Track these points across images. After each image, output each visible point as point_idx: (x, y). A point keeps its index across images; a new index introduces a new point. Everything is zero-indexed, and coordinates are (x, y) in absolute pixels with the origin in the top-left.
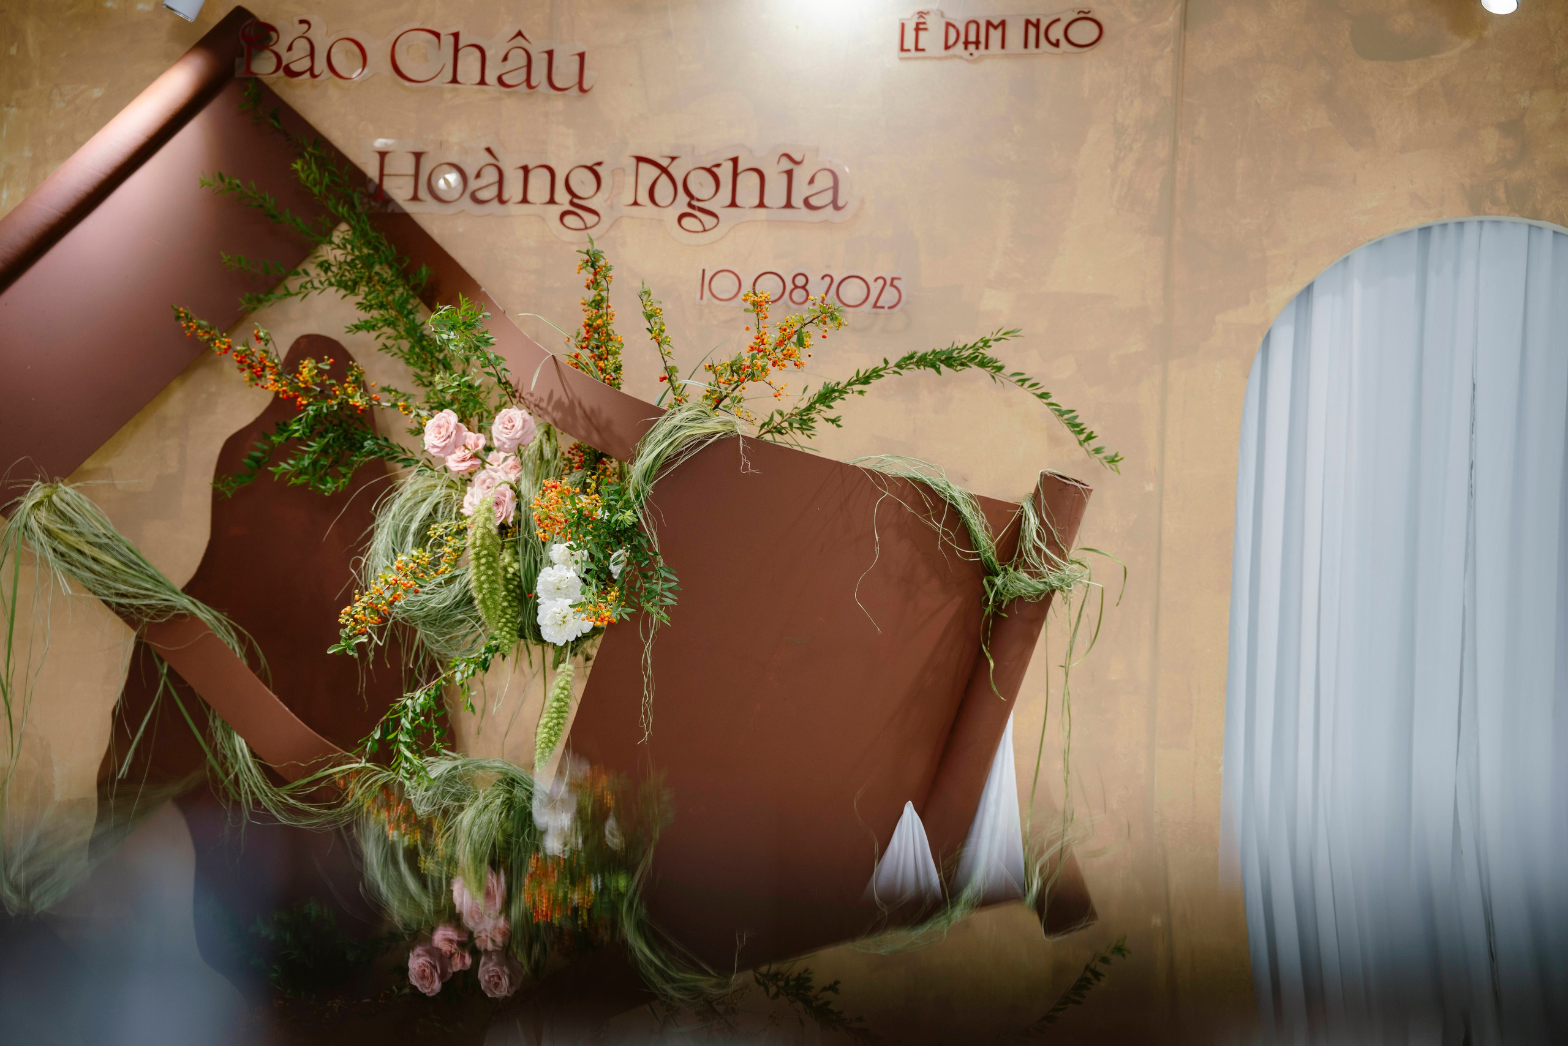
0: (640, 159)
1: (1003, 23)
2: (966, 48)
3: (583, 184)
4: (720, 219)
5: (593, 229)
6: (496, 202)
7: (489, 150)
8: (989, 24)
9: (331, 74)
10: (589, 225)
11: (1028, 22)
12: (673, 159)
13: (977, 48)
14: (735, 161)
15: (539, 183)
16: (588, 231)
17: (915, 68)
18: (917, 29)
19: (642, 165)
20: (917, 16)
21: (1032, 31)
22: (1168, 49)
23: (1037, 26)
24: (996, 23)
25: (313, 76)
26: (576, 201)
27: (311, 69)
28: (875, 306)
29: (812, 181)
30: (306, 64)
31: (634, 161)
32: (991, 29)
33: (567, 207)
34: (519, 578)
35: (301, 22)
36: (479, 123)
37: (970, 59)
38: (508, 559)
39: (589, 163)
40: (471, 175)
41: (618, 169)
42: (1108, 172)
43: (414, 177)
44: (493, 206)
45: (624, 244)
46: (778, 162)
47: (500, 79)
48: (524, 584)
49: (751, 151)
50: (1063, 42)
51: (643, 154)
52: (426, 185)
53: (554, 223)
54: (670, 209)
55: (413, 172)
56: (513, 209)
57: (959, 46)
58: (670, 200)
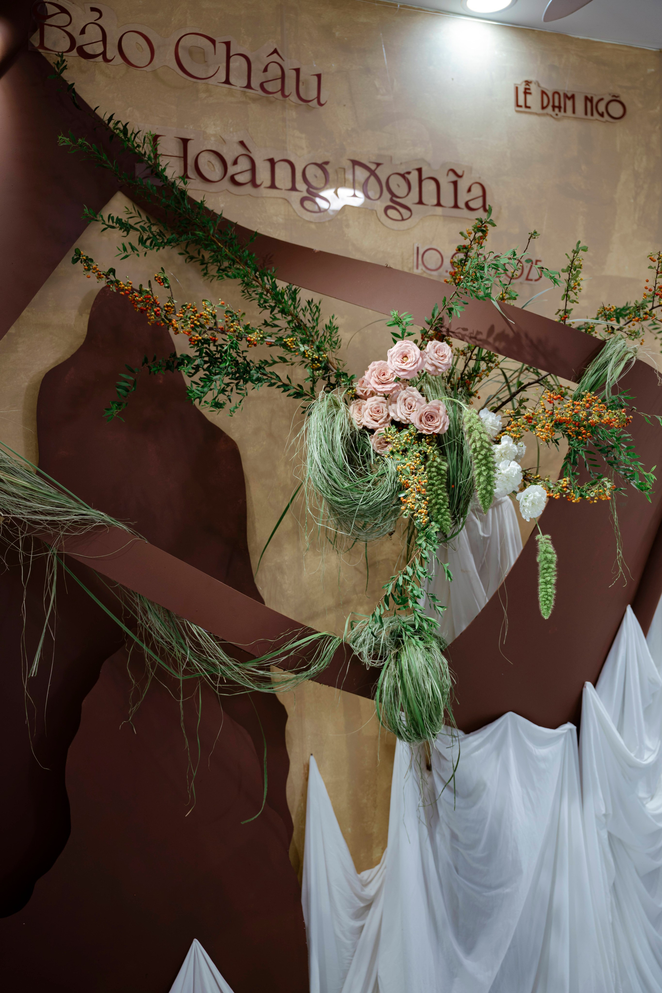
0: (355, 163)
1: (573, 97)
2: (554, 110)
3: (316, 177)
4: (413, 212)
5: (325, 213)
6: (249, 185)
7: (242, 143)
8: (566, 96)
9: (121, 60)
10: (322, 209)
11: (586, 98)
12: (378, 165)
13: (560, 111)
14: (420, 170)
15: (282, 172)
16: (322, 214)
17: (524, 120)
18: (525, 93)
19: (357, 167)
20: (524, 84)
21: (589, 104)
22: (658, 127)
23: (591, 100)
24: (569, 95)
25: (106, 60)
26: (310, 189)
27: (104, 54)
28: (527, 279)
29: (469, 190)
30: (99, 49)
31: (350, 164)
32: (567, 100)
33: (305, 194)
34: (447, 474)
35: (93, 9)
36: (230, 121)
37: (556, 118)
38: (439, 460)
39: (320, 162)
40: (229, 162)
41: (340, 168)
42: (632, 201)
43: (182, 159)
44: (249, 189)
45: (348, 226)
46: (448, 175)
47: (262, 86)
48: (451, 478)
49: (429, 165)
50: (605, 114)
51: (357, 159)
52: (193, 166)
53: (296, 205)
54: (378, 202)
55: (182, 155)
56: (264, 192)
57: (550, 108)
58: (377, 196)
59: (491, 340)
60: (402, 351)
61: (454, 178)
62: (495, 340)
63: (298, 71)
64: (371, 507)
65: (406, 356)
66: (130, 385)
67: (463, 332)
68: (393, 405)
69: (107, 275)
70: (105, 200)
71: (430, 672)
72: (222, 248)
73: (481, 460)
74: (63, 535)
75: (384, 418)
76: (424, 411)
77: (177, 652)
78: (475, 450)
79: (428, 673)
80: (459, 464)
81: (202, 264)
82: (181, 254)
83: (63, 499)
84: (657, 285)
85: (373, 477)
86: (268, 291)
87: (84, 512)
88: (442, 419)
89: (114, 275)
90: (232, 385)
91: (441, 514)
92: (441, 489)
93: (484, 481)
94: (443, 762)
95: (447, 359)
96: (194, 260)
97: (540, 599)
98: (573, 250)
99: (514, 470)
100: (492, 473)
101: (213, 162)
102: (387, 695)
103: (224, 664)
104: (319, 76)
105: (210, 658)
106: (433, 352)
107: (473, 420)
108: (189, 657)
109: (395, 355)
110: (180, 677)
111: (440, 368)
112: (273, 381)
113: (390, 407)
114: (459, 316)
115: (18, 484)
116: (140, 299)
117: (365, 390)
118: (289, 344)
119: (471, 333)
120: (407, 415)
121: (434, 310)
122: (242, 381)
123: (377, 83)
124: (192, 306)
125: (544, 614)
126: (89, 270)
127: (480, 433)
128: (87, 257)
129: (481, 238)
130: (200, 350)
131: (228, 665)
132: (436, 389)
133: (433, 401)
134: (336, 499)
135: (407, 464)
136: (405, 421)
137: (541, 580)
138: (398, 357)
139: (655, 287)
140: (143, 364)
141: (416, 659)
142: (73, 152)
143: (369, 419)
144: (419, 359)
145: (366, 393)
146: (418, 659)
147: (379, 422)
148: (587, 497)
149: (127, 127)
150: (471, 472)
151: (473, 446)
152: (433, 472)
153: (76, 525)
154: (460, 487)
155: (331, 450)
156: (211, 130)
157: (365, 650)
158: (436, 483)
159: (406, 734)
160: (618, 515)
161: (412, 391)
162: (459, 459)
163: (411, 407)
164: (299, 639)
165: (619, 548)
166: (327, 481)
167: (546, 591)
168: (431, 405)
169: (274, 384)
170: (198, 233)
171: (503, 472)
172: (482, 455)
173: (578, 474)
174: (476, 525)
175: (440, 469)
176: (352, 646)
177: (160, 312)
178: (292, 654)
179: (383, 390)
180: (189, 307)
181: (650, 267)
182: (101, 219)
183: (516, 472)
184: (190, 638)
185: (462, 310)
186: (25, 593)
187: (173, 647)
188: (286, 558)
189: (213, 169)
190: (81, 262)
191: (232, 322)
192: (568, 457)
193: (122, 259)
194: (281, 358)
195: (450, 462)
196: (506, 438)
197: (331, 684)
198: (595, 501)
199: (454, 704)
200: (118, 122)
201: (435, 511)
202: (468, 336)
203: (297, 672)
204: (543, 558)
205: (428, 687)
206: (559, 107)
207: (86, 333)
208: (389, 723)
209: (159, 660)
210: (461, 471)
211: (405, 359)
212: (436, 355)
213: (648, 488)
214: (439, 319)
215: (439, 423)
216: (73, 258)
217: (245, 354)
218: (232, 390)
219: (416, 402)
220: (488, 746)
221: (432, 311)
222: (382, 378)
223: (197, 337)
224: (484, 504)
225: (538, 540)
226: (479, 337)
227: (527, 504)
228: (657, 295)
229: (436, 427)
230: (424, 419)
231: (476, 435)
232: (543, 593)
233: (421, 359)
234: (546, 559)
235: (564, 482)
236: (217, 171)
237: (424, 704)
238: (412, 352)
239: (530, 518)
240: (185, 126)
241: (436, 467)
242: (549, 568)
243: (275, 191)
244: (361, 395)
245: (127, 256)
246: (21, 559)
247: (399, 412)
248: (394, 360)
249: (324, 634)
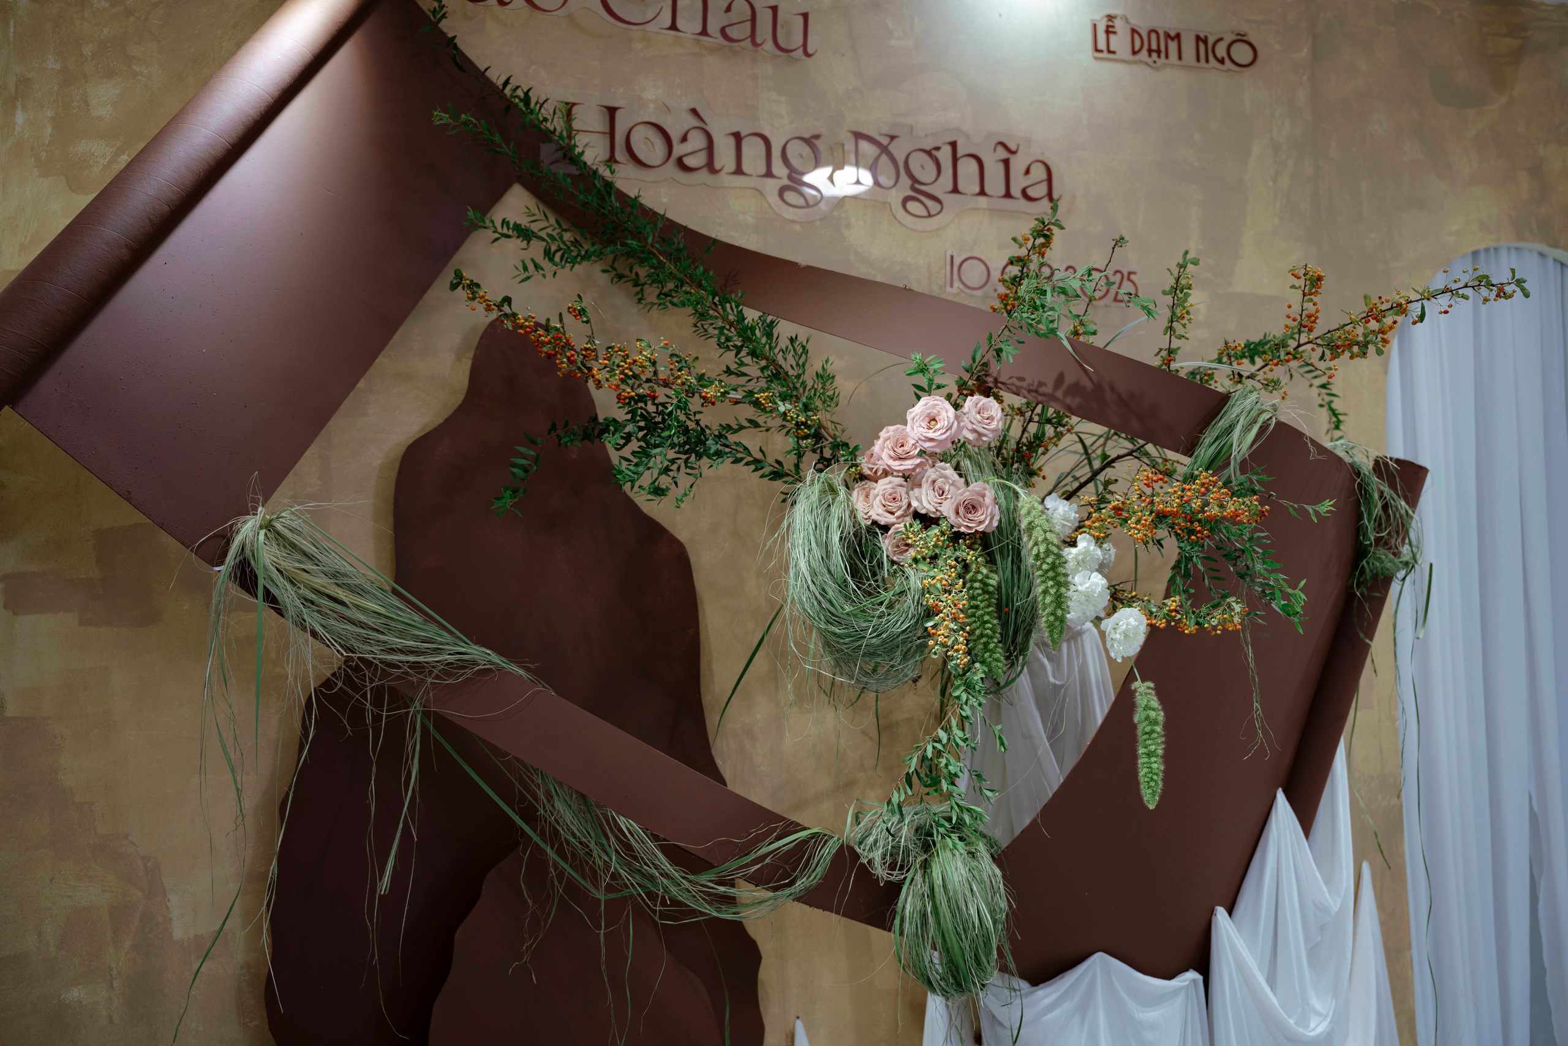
0: (858, 136)
1: (1178, 36)
2: (1150, 55)
3: (801, 158)
4: (945, 204)
5: (815, 208)
6: (705, 170)
7: (694, 112)
8: (1167, 36)
11: (1198, 38)
12: (893, 138)
13: (1159, 57)
14: (954, 145)
15: (753, 151)
16: (811, 209)
17: (1107, 70)
18: (1108, 32)
19: (861, 142)
20: (1105, 19)
21: (1202, 46)
22: (1305, 78)
23: (1205, 41)
24: (1173, 34)
26: (794, 176)
28: (1116, 300)
29: (1027, 172)
31: (851, 137)
32: (1170, 42)
33: (786, 182)
34: (998, 591)
36: (677, 80)
37: (1154, 66)
38: (985, 571)
39: (807, 135)
40: (675, 139)
41: (837, 144)
42: (1271, 183)
43: (608, 136)
44: (703, 176)
45: (849, 226)
46: (995, 150)
47: (723, 32)
48: (1004, 597)
49: (967, 136)
50: (1227, 60)
51: (861, 129)
52: (624, 145)
53: (773, 199)
54: (893, 191)
55: (607, 130)
56: (726, 179)
57: (1144, 52)
58: (891, 183)
59: (1059, 394)
60: (928, 411)
61: (1004, 155)
62: (1066, 394)
63: (774, 9)
64: (884, 642)
65: (934, 420)
66: (530, 463)
67: (1019, 383)
68: (916, 490)
69: (499, 306)
70: (496, 196)
71: (975, 889)
72: (665, 263)
73: (1047, 571)
74: (431, 683)
75: (904, 507)
76: (962, 499)
77: (597, 859)
78: (1037, 557)
79: (972, 890)
80: (1016, 577)
81: (636, 285)
83: (431, 631)
84: (1305, 313)
85: (886, 596)
86: (731, 324)
87: (463, 650)
88: (989, 510)
89: (510, 305)
90: (679, 461)
91: (990, 651)
92: (988, 613)
93: (1052, 602)
94: (999, 1030)
95: (995, 423)
96: (624, 280)
97: (1142, 780)
98: (1179, 264)
99: (1097, 585)
100: (1063, 590)
101: (653, 138)
102: (911, 923)
103: (667, 876)
104: (805, 16)
105: (645, 867)
106: (973, 412)
107: (1033, 513)
108: (614, 864)
109: (917, 417)
110: (601, 896)
111: (985, 436)
112: (739, 455)
113: (911, 493)
114: (1011, 361)
115: (367, 609)
116: (546, 340)
117: (876, 468)
118: (763, 402)
119: (1030, 385)
120: (936, 505)
121: (975, 352)
122: (693, 455)
123: (890, 23)
124: (622, 347)
125: (1148, 801)
126: (474, 299)
127: (1045, 532)
128: (472, 281)
129: (1043, 245)
130: (633, 412)
131: (672, 879)
132: (980, 466)
133: (975, 484)
134: (833, 629)
135: (938, 578)
136: (934, 513)
137: (1141, 751)
138: (923, 420)
139: (1301, 316)
140: (549, 432)
141: (954, 870)
142: (454, 132)
143: (881, 510)
144: (953, 423)
145: (876, 472)
146: (956, 868)
147: (897, 514)
148: (1206, 625)
149: (530, 94)
150: (1032, 589)
151: (1035, 551)
152: (976, 589)
153: (450, 669)
154: (1017, 611)
155: (824, 557)
156: (649, 95)
157: (877, 855)
158: (982, 605)
159: (940, 985)
160: (1254, 653)
161: (945, 469)
162: (1015, 570)
163: (943, 492)
164: (778, 839)
165: (1257, 701)
166: (819, 603)
167: (1150, 768)
168: (973, 491)
169: (741, 459)
170: (629, 242)
171: (1080, 588)
172: (1048, 564)
173: (1192, 591)
174: (1043, 666)
175: (986, 585)
176: (858, 850)
177: (576, 357)
178: (767, 861)
179: (902, 468)
180: (616, 349)
181: (1293, 287)
182: (491, 225)
183: (1099, 589)
184: (617, 837)
185: (1015, 352)
186: (374, 769)
187: (591, 850)
188: (759, 717)
189: (651, 149)
190: (463, 289)
191: (680, 370)
192: (1176, 567)
193: (521, 282)
194: (751, 421)
195: (1001, 573)
196: (1084, 538)
197: (826, 906)
198: (1219, 632)
199: (1012, 939)
200: (518, 87)
201: (981, 646)
202: (1025, 389)
203: (775, 889)
204: (1143, 717)
205: (973, 911)
206: (1159, 52)
207: (466, 387)
208: (914, 967)
209: (569, 869)
210: (1019, 587)
211: (933, 423)
212: (978, 416)
213: (1298, 613)
214: (982, 365)
215: (984, 516)
216: (451, 282)
217: (698, 417)
218: (679, 469)
219: (951, 485)
220: (1068, 1006)
221: (972, 353)
222: (900, 450)
223: (629, 393)
224: (1051, 636)
225: (1135, 690)
226: (1042, 390)
227: (1118, 636)
228: (1305, 327)
229: (981, 523)
230: (962, 510)
231: (1038, 534)
232: (1146, 770)
233: (956, 424)
234: (1147, 718)
235: (1172, 603)
236: (658, 151)
237: (967, 937)
238: (944, 414)
239: (1123, 657)
240: (613, 90)
241: (981, 581)
242: (1153, 731)
243: (741, 178)
244: (870, 475)
245: (528, 278)
246: (369, 718)
247: (925, 500)
248: (917, 424)
249: (815, 830)
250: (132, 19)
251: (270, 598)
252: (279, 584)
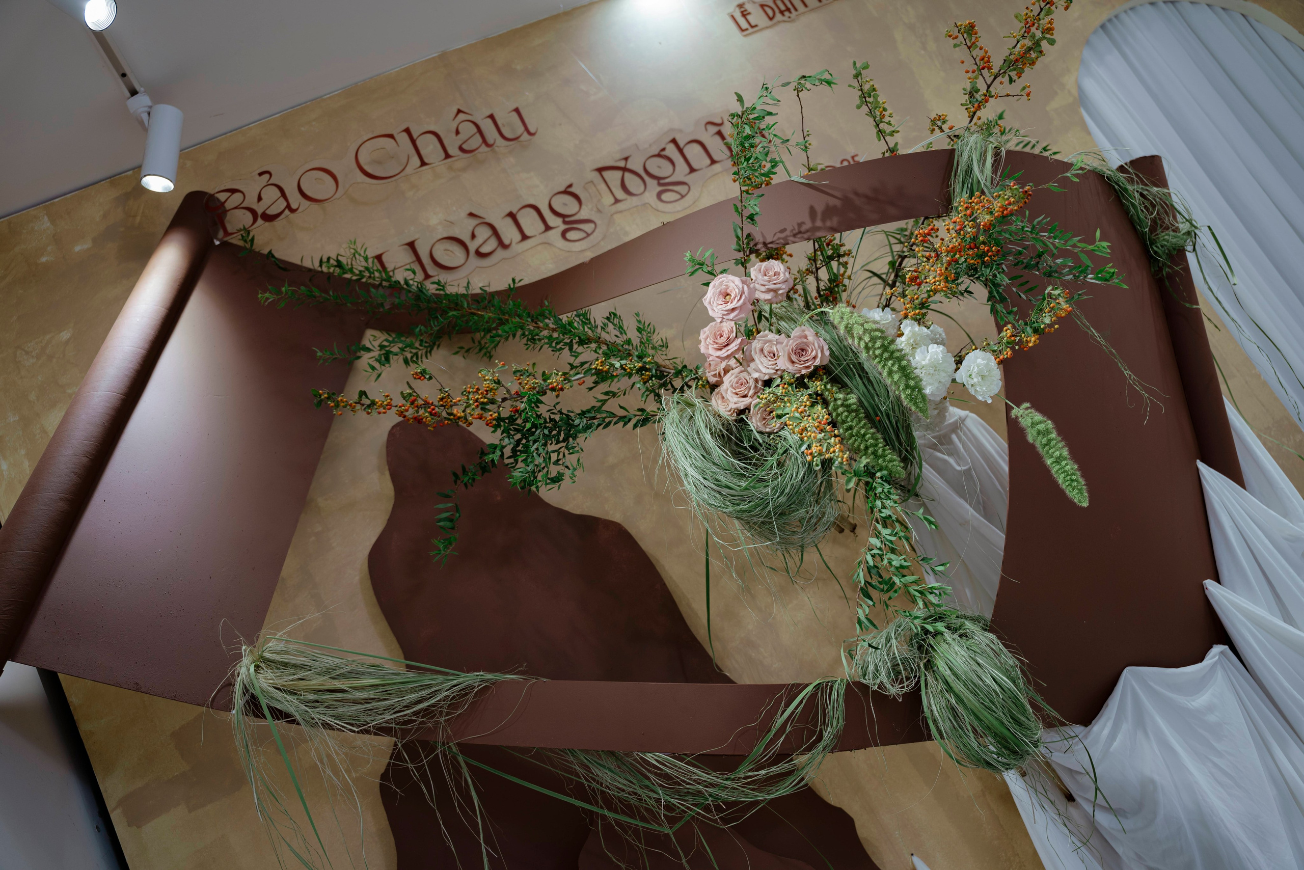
0: (600, 170)
2: (783, 15)
3: (566, 205)
4: (690, 184)
5: (595, 234)
6: (499, 249)
7: (472, 215)
9: (307, 203)
10: (589, 232)
12: (626, 159)
13: (790, 12)
14: (674, 141)
15: (528, 219)
16: (591, 237)
17: (757, 39)
18: (744, 15)
19: (605, 174)
20: (737, 8)
25: (293, 211)
26: (567, 219)
27: (288, 206)
30: (281, 204)
31: (597, 174)
33: (563, 227)
34: (862, 406)
35: (261, 174)
36: (449, 201)
37: (790, 19)
38: (841, 396)
39: (562, 189)
40: (467, 239)
41: (587, 183)
42: (923, 52)
43: (417, 263)
44: (501, 253)
46: (706, 129)
47: (461, 149)
48: (870, 409)
49: (681, 131)
51: (600, 165)
52: (432, 263)
53: (561, 243)
54: (647, 194)
55: (414, 258)
56: (519, 248)
57: (779, 16)
58: (642, 188)
59: (819, 223)
60: (719, 290)
61: (716, 129)
62: (823, 220)
63: (491, 117)
64: (790, 496)
65: (728, 295)
66: (451, 513)
67: (783, 236)
68: (752, 365)
69: (358, 402)
71: (981, 661)
72: (484, 314)
73: (881, 355)
74: (446, 721)
75: (753, 384)
76: (789, 348)
77: (648, 800)
78: (867, 348)
79: (979, 664)
80: (870, 388)
82: (457, 353)
83: (427, 680)
84: (977, 60)
85: (772, 460)
86: (554, 330)
87: (455, 682)
88: (816, 345)
89: (367, 397)
90: (562, 450)
91: (881, 456)
92: (862, 427)
93: (900, 378)
94: (1079, 778)
95: (782, 275)
96: (472, 351)
97: (1064, 487)
98: (854, 76)
99: (936, 353)
100: (904, 363)
101: (451, 248)
102: (943, 721)
103: (712, 785)
104: (517, 110)
105: (688, 786)
106: (760, 277)
107: (845, 318)
108: (663, 797)
109: (712, 299)
110: (666, 830)
111: (780, 289)
112: (607, 420)
113: (749, 369)
115: (362, 686)
116: (407, 407)
117: (717, 372)
118: (601, 368)
119: (792, 231)
120: (774, 366)
121: (734, 230)
122: (570, 438)
123: (583, 87)
124: (472, 386)
125: (1080, 501)
126: (337, 406)
127: (862, 325)
128: (329, 393)
130: (506, 430)
131: (717, 785)
132: (792, 319)
133: (793, 332)
134: (742, 507)
135: (792, 410)
136: (775, 373)
137: (1049, 462)
138: (718, 300)
139: (976, 64)
140: (455, 483)
141: (955, 656)
142: (284, 303)
143: (736, 399)
144: (743, 287)
145: (719, 374)
146: (956, 653)
147: (749, 395)
148: (1042, 326)
149: (340, 258)
150: (889, 389)
151: (862, 345)
152: (842, 413)
153: (454, 703)
154: (888, 416)
155: (705, 454)
156: (434, 221)
157: (883, 678)
158: (854, 424)
159: (999, 762)
160: (1098, 331)
161: (765, 336)
162: (866, 383)
163: (774, 355)
164: (787, 705)
165: (1125, 370)
166: (719, 493)
167: (1065, 471)
168: (794, 337)
169: (610, 422)
170: (450, 313)
171: (924, 363)
172: (879, 348)
173: (1015, 309)
174: (946, 461)
175: (848, 406)
176: (865, 682)
178: (788, 729)
179: (730, 352)
180: (470, 390)
181: (955, 46)
183: (941, 355)
184: (655, 774)
186: (438, 815)
187: (639, 796)
188: (750, 627)
189: (453, 255)
190: (325, 402)
191: (527, 380)
192: (991, 298)
194: (607, 393)
195: (856, 391)
196: (907, 325)
197: (863, 744)
198: (1056, 326)
199: (1039, 689)
201: (871, 457)
202: (790, 236)
203: (809, 749)
204: (1035, 434)
205: (989, 681)
206: (788, 10)
208: (968, 757)
209: (641, 824)
210: (878, 395)
211: (728, 297)
212: (766, 278)
213: (1114, 273)
214: (746, 238)
217: (558, 408)
218: (564, 456)
219: (776, 345)
220: (1125, 727)
221: (734, 233)
222: (721, 341)
223: (492, 416)
224: (918, 407)
225: (1017, 417)
226: (804, 228)
227: (975, 380)
228: (983, 68)
229: (815, 358)
230: (794, 358)
231: (858, 330)
232: (1063, 475)
233: (745, 287)
234: (1039, 432)
235: (1008, 332)
236: (458, 254)
237: (996, 707)
238: (731, 285)
239: (991, 397)
240: (405, 230)
241: (842, 405)
242: (1050, 441)
243: (528, 241)
244: (717, 381)
245: (379, 376)
246: (416, 775)
247: (762, 368)
248: (715, 304)
249: (817, 682)
250: (54, 360)
251: (278, 714)
252: (280, 699)
